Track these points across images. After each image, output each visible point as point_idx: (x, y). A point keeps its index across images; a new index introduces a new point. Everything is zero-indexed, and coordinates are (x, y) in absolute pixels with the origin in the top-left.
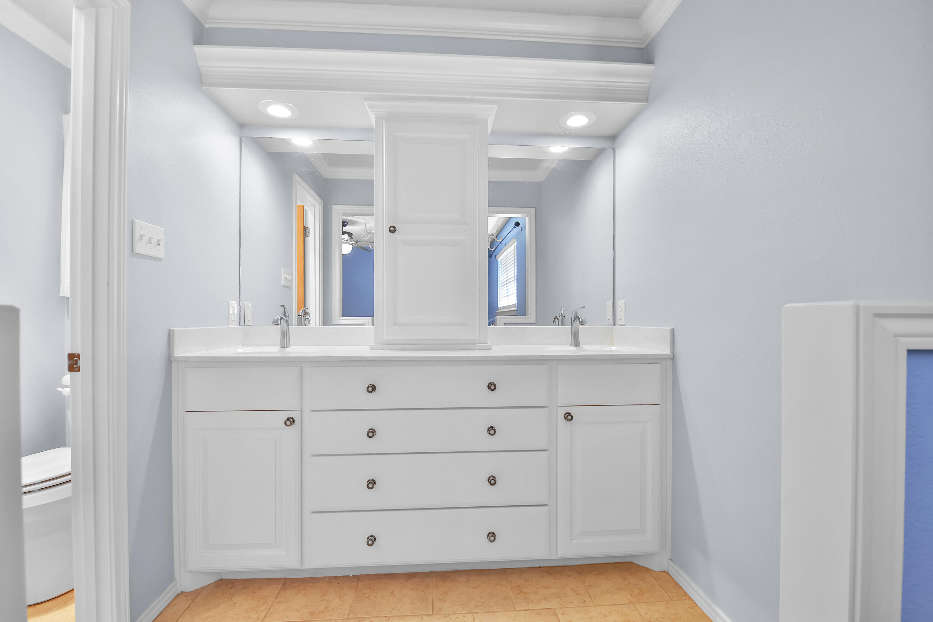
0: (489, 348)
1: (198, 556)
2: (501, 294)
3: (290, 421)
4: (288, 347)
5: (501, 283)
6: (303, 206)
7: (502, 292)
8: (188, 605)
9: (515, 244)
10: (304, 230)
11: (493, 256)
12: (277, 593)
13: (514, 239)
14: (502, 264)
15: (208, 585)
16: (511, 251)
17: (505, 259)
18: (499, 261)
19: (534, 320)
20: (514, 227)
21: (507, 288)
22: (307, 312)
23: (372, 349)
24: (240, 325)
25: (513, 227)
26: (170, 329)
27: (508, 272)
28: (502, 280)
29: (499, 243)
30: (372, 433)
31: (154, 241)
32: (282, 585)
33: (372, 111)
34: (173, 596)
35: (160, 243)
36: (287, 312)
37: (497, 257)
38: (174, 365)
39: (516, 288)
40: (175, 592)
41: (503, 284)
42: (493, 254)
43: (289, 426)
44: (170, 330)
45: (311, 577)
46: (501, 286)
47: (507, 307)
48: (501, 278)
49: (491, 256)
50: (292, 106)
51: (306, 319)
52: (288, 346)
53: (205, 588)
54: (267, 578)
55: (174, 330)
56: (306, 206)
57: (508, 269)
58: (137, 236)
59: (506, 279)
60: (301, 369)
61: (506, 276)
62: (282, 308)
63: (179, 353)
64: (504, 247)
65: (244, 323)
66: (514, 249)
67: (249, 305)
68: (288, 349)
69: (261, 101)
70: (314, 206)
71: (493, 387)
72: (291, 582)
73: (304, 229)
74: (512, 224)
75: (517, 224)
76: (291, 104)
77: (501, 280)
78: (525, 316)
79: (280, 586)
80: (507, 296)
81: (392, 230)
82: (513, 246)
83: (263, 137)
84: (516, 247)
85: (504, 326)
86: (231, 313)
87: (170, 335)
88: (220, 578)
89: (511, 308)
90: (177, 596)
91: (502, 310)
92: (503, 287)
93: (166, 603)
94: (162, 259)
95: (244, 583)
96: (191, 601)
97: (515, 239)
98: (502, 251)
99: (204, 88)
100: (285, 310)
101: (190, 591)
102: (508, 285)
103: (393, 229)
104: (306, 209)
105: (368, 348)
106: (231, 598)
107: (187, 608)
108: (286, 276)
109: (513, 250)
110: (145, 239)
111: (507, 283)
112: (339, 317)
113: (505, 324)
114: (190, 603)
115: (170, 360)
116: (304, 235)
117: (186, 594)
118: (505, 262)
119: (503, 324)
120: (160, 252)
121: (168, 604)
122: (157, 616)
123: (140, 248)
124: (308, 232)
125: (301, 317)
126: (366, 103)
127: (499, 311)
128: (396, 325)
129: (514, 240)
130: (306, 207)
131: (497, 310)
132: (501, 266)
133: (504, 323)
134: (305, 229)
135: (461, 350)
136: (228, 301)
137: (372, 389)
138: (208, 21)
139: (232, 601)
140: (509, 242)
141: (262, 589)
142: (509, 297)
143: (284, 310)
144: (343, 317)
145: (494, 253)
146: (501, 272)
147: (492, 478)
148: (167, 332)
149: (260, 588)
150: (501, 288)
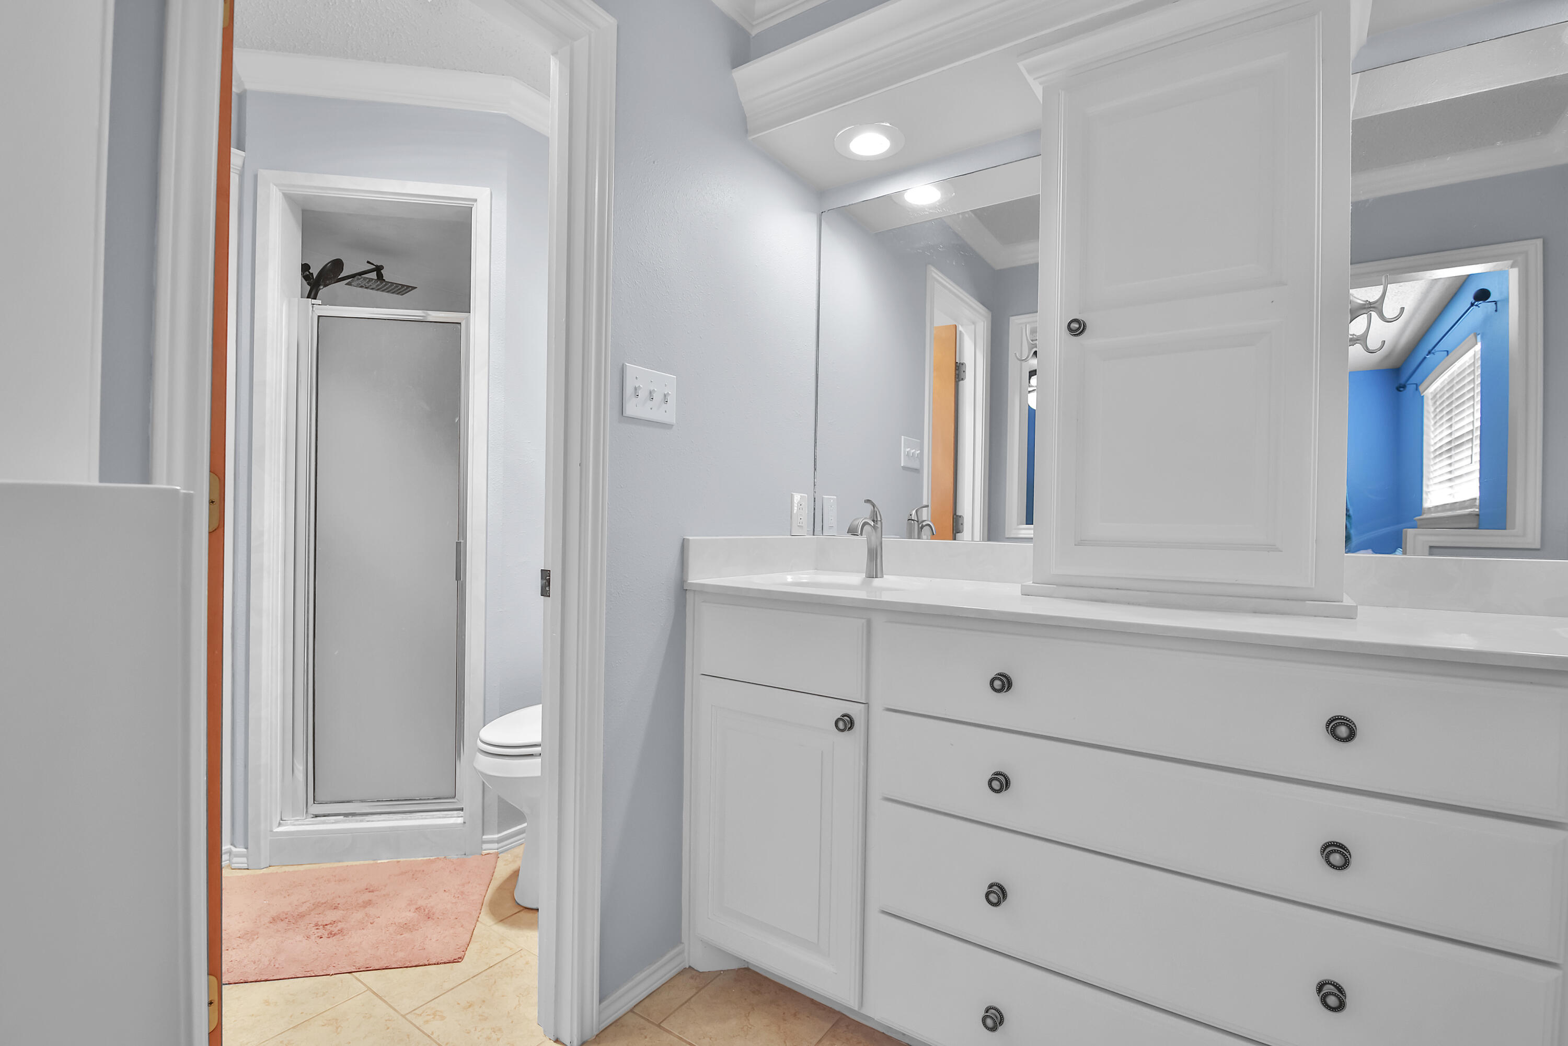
0: (1349, 614)
1: (709, 919)
2: (1432, 476)
3: (846, 723)
4: (878, 577)
5: (1432, 449)
6: (956, 325)
7: (1435, 471)
8: (689, 996)
9: (1478, 347)
10: (956, 370)
11: (1410, 388)
12: (818, 1040)
13: (1472, 335)
14: (1438, 403)
15: (728, 970)
16: (1465, 369)
17: (1446, 389)
18: (1428, 398)
19: (1533, 539)
20: (1472, 305)
21: (1449, 461)
22: (959, 514)
23: (1026, 593)
24: (814, 535)
25: (1469, 305)
26: (684, 537)
27: (1453, 421)
28: (1435, 443)
29: (1427, 353)
30: (997, 783)
31: (658, 397)
32: (830, 1025)
33: (1034, 79)
34: (675, 970)
35: (669, 399)
36: (879, 512)
37: (1421, 388)
38: (689, 596)
39: (1477, 458)
40: (680, 964)
41: (1438, 453)
42: (1409, 382)
43: (842, 731)
44: (684, 539)
45: (883, 1033)
46: (1432, 456)
47: (1448, 507)
48: (1432, 436)
49: (1404, 387)
50: (888, 125)
51: (922, 527)
52: (879, 575)
53: (721, 973)
54: (813, 1000)
55: (688, 540)
56: (960, 326)
57: (1454, 414)
58: (629, 390)
59: (1449, 439)
60: (869, 623)
61: (1450, 431)
62: (870, 507)
63: (695, 578)
64: (1444, 358)
65: (821, 532)
66: (1474, 362)
67: (830, 501)
68: (877, 582)
69: (836, 134)
70: (974, 323)
71: (1343, 731)
72: (847, 1026)
73: (956, 366)
74: (1468, 297)
75: (1483, 295)
76: (886, 122)
77: (1432, 442)
78: (1505, 529)
79: (828, 1026)
80: (1450, 480)
81: (1074, 329)
82: (1470, 354)
83: (853, 203)
84: (1479, 356)
85: (1431, 554)
86: (795, 512)
87: (684, 547)
88: (746, 966)
89: (1461, 509)
90: (682, 971)
91: (1433, 515)
92: (1437, 460)
93: (664, 979)
94: (673, 425)
95: (776, 992)
96: (695, 991)
97: (1476, 335)
98: (1436, 369)
99: (750, 138)
100: (875, 509)
101: (701, 971)
102: (1453, 453)
103: (1077, 326)
104: (960, 331)
105: (1016, 589)
106: (749, 1013)
107: (686, 1002)
108: (909, 449)
109: (1469, 366)
110: (643, 394)
111: (1452, 447)
112: (1018, 525)
113: (1433, 550)
114: (692, 994)
115: (683, 588)
116: (955, 377)
117: (694, 973)
118: (1445, 397)
119: (1428, 548)
120: (667, 414)
121: (666, 981)
122: (645, 996)
123: (632, 409)
124: (964, 372)
125: (912, 522)
126: (1021, 65)
127: (1425, 516)
128: (1081, 543)
129: (1474, 338)
130: (960, 328)
131: (1420, 515)
132: (1432, 409)
133: (1431, 547)
134: (958, 367)
135: (1256, 612)
136: (792, 494)
137: (1003, 683)
138: (754, 23)
139: (749, 1020)
140: (1456, 347)
141: (799, 1018)
142: (1458, 481)
143: (873, 508)
144: (1027, 524)
145: (1411, 379)
146: (1433, 422)
147: (1332, 987)
148: (681, 541)
149: (795, 1015)
150: (1432, 463)
